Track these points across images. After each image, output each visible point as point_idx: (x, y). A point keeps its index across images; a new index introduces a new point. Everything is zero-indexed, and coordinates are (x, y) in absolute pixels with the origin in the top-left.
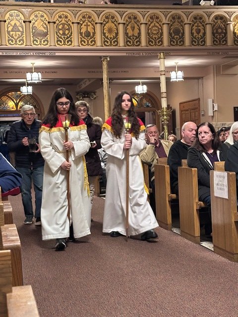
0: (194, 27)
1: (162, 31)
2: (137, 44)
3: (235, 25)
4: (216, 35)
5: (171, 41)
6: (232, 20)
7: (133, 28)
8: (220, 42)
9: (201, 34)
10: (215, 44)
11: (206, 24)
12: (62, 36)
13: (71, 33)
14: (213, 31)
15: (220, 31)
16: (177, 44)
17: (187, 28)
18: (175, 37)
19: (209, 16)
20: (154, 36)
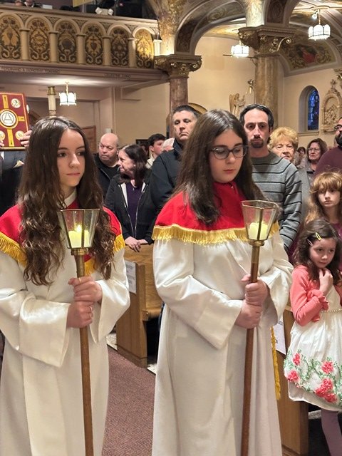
0: (89, 41)
1: (48, 42)
2: (16, 57)
3: (138, 42)
4: (116, 52)
5: (60, 56)
6: (134, 35)
7: (10, 36)
8: (120, 61)
9: (97, 50)
10: (114, 64)
11: (104, 38)
14: (112, 46)
15: (120, 48)
16: (68, 61)
17: (80, 41)
18: (66, 50)
19: (107, 28)
20: (38, 48)
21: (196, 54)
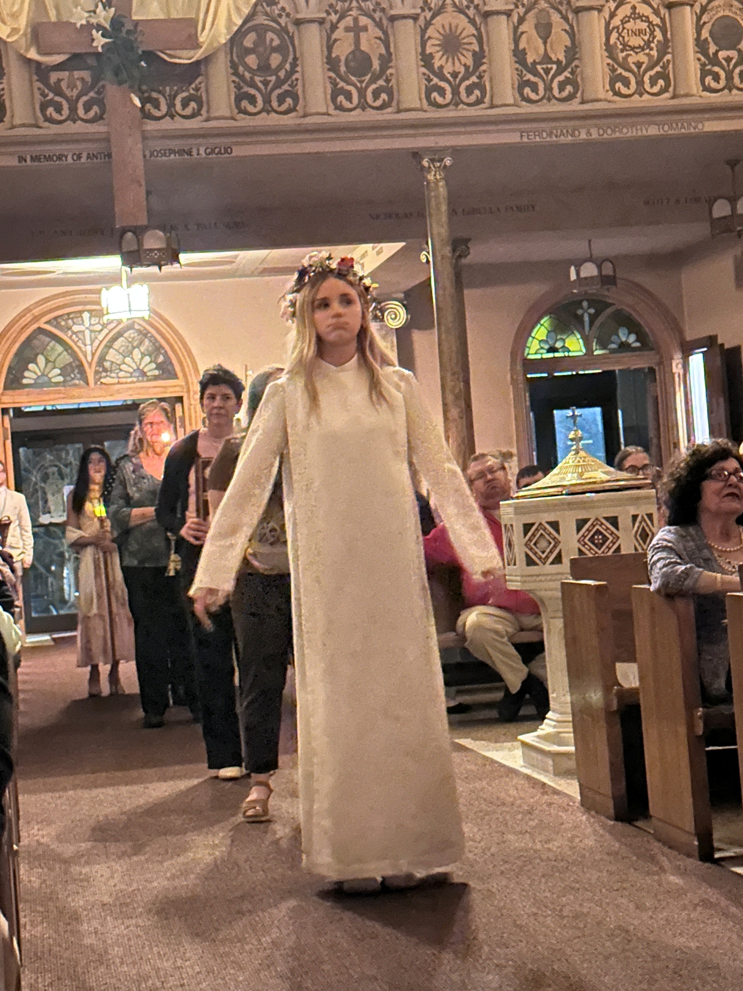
2: (565, 94)
5: (705, 73)
7: (545, 31)
12: (257, 79)
13: (294, 65)
16: (730, 87)
18: (722, 54)
20: (633, 58)
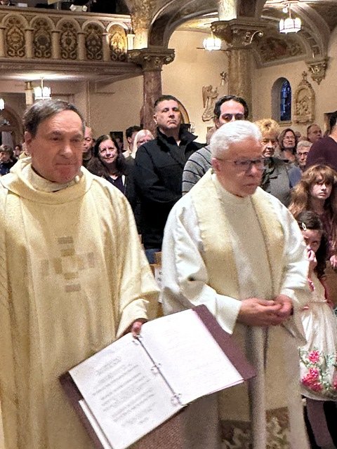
0: (64, 37)
1: (24, 38)
3: (112, 37)
4: (90, 47)
5: (35, 53)
6: (107, 30)
8: (94, 55)
9: (72, 45)
10: (88, 59)
11: (79, 34)
14: (86, 42)
15: (94, 42)
16: (43, 57)
17: (55, 38)
20: (14, 45)
21: (169, 48)
